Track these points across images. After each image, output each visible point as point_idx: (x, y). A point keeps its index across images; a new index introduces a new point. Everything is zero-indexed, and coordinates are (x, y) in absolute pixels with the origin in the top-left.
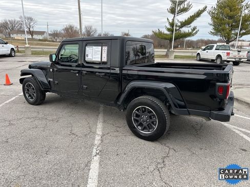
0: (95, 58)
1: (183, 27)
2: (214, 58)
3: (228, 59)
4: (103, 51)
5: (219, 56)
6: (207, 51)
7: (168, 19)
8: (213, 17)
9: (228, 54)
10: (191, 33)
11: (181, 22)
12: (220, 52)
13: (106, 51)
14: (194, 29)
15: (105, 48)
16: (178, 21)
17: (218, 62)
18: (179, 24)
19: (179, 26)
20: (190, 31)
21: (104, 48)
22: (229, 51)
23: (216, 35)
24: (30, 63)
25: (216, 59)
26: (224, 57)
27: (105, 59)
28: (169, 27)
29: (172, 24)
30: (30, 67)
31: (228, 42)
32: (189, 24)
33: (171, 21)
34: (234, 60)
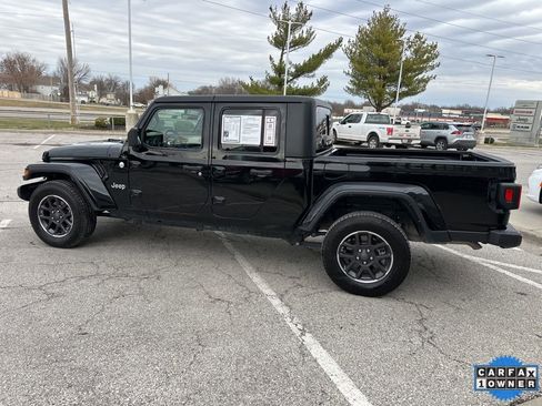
0: (245, 139)
1: (299, 76)
2: (364, 138)
3: (391, 141)
4: (267, 126)
5: (373, 135)
6: (348, 124)
7: (271, 58)
8: (352, 60)
9: (390, 131)
10: (316, 89)
11: (296, 67)
12: (375, 128)
13: (274, 126)
14: (323, 80)
15: (271, 121)
16: (290, 63)
17: (373, 146)
18: (293, 70)
19: (292, 74)
20: (316, 84)
21: (267, 119)
22: (390, 126)
23: (357, 94)
24: (47, 149)
25: (368, 142)
26: (384, 138)
27: (270, 141)
28: (273, 74)
29: (280, 70)
30: (47, 157)
31: (379, 107)
32: (311, 71)
33: (277, 63)
34: (399, 142)
